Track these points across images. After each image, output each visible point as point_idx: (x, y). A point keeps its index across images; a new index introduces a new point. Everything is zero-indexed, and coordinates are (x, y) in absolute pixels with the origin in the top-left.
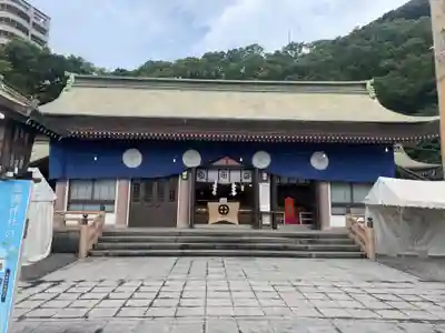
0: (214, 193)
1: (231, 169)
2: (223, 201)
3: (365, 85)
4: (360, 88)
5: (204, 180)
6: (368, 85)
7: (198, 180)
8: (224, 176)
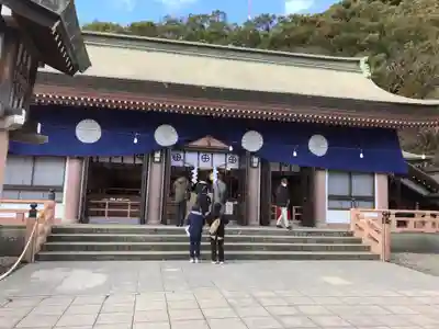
1: (213, 151)
3: (358, 62)
4: (353, 66)
5: (180, 164)
6: (362, 63)
8: (205, 160)
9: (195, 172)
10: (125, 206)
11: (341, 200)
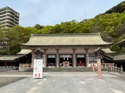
0: (64, 60)
2: (66, 61)
4: (97, 35)
5: (62, 57)
6: (99, 34)
7: (60, 57)
8: (66, 56)
9: (64, 58)
10: (52, 64)
11: (91, 62)
